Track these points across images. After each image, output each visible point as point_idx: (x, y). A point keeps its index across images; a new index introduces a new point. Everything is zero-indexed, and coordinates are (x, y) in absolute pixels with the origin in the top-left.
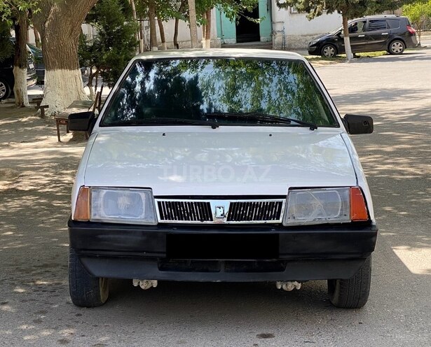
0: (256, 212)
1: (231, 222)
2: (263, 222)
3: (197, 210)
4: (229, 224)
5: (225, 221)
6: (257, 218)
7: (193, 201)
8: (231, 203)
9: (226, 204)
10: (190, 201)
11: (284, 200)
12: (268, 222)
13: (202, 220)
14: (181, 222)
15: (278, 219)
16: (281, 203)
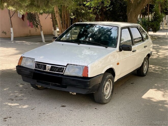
0: (57, 69)
1: (50, 71)
2: (58, 73)
3: (43, 66)
4: (50, 72)
5: (49, 71)
6: (57, 71)
7: (43, 64)
8: (51, 66)
9: (50, 66)
10: (42, 64)
11: (65, 67)
12: (60, 73)
13: (44, 70)
14: (39, 69)
15: (62, 73)
16: (64, 68)
